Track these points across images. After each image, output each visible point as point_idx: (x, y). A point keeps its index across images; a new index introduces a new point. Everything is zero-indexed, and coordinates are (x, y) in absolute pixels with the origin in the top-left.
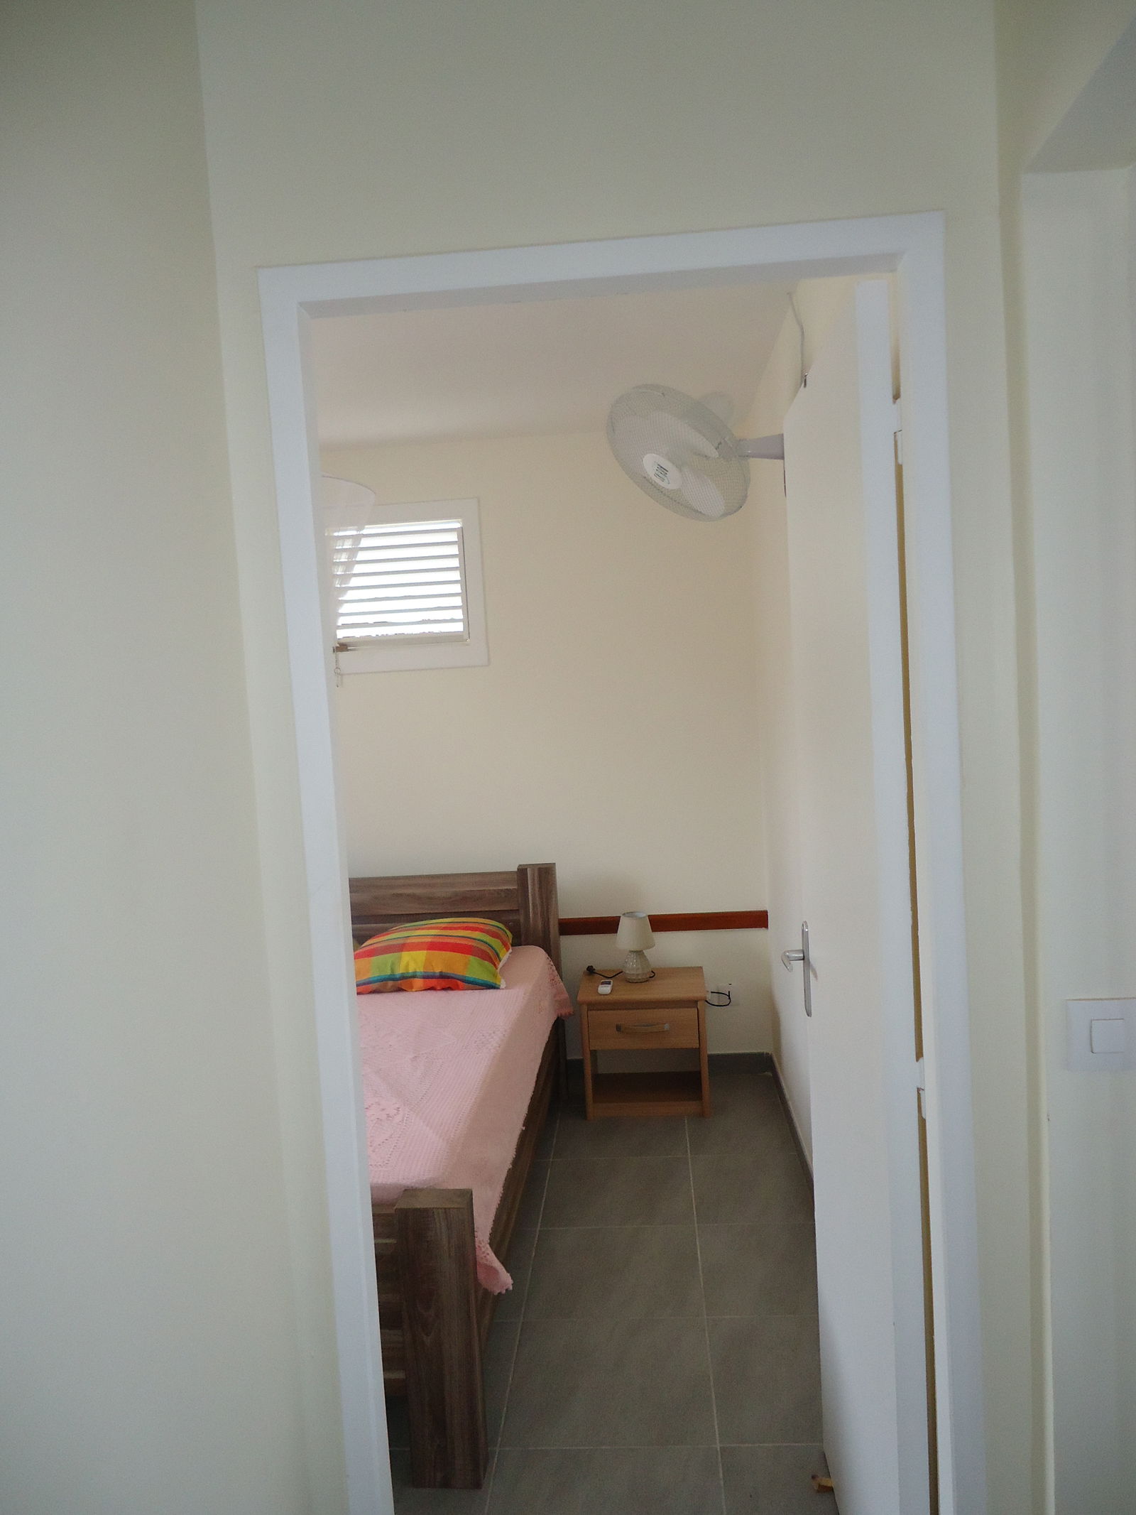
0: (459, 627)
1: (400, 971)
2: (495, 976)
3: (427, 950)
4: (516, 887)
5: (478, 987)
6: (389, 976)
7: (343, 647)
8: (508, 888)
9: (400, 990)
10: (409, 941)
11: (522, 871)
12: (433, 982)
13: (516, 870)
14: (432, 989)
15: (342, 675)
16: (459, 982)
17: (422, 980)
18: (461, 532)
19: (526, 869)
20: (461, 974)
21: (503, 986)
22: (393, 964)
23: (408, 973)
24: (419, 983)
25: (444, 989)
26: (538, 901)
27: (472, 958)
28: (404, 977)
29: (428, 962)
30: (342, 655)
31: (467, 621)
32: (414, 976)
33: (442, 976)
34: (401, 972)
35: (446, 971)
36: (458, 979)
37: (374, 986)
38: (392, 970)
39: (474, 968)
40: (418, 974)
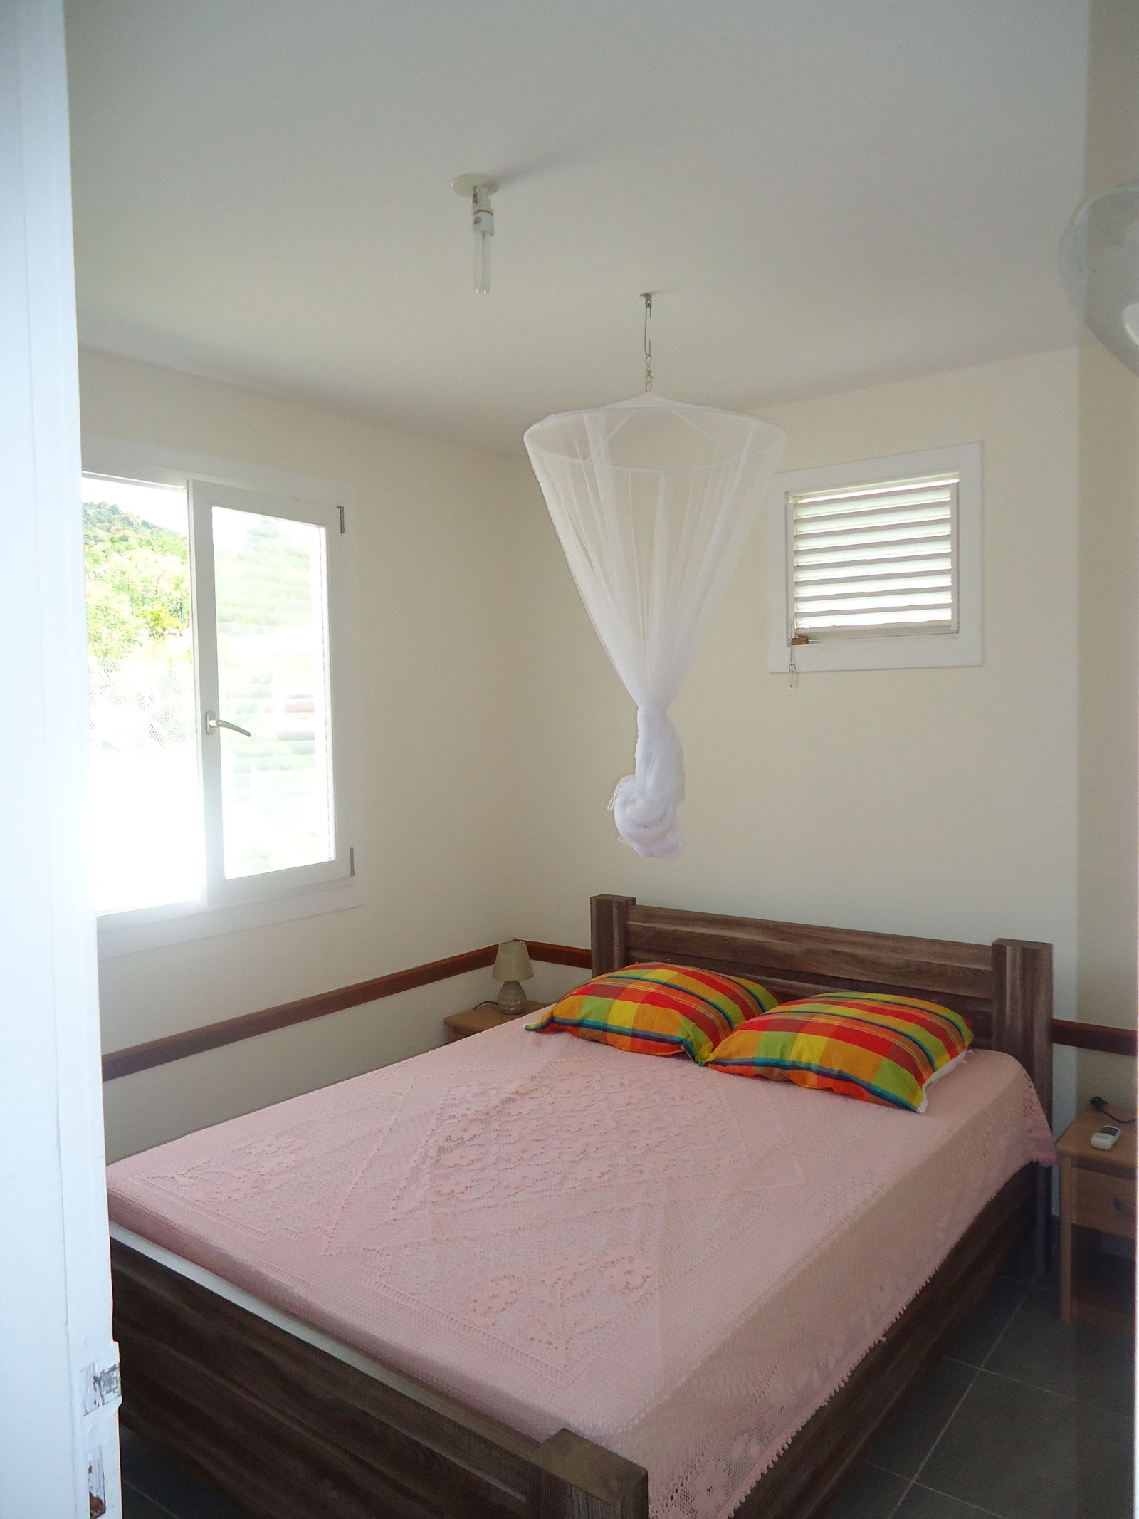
0: (946, 615)
1: (791, 1057)
2: (914, 1094)
3: (831, 1037)
4: (989, 968)
5: (887, 1102)
6: (777, 1060)
7: (803, 639)
8: (978, 967)
9: (788, 1081)
10: (814, 1019)
11: (999, 948)
12: (830, 1082)
13: (991, 945)
14: (830, 1090)
15: (798, 673)
16: (863, 1090)
17: (816, 1076)
18: (956, 489)
19: (1005, 947)
20: (867, 1081)
21: (922, 1109)
22: (784, 1046)
23: (800, 1062)
24: (812, 1078)
25: (842, 1094)
26: (1019, 993)
27: (885, 1061)
28: (795, 1067)
29: (827, 1054)
30: (801, 649)
31: (957, 607)
32: (808, 1068)
33: (841, 1077)
34: (791, 1059)
35: (847, 1071)
36: (863, 1086)
37: (758, 1070)
38: (782, 1054)
39: (886, 1075)
40: (813, 1067)
